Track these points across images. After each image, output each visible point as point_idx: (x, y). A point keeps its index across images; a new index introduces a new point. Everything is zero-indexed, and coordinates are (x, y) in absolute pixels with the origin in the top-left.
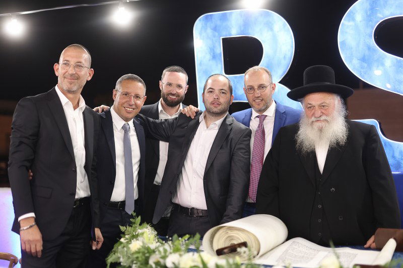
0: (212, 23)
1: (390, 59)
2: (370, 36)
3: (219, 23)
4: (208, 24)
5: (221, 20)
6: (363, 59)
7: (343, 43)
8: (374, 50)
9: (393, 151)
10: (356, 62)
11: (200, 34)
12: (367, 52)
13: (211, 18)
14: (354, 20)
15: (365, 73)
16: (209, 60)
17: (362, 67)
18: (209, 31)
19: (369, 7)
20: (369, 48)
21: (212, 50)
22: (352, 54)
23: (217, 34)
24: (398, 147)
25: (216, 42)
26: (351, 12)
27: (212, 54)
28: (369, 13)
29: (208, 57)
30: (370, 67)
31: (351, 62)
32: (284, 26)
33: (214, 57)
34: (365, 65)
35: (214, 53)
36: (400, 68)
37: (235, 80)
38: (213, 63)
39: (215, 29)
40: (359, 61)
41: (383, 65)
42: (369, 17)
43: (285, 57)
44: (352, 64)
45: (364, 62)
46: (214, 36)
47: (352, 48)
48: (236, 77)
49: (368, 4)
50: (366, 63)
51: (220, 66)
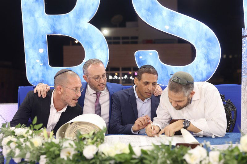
1: (166, 11)
6: (149, 10)
9: (167, 72)
10: (143, 11)
12: (151, 5)
15: (150, 19)
16: (33, 2)
17: (148, 15)
20: (152, 3)
22: (141, 6)
24: (170, 69)
30: (153, 14)
31: (140, 11)
34: (150, 14)
36: (172, 18)
37: (54, 19)
38: (36, 5)
40: (145, 11)
41: (161, 14)
43: (93, 5)
45: (149, 12)
48: (55, 17)
50: (150, 12)
51: (43, 7)
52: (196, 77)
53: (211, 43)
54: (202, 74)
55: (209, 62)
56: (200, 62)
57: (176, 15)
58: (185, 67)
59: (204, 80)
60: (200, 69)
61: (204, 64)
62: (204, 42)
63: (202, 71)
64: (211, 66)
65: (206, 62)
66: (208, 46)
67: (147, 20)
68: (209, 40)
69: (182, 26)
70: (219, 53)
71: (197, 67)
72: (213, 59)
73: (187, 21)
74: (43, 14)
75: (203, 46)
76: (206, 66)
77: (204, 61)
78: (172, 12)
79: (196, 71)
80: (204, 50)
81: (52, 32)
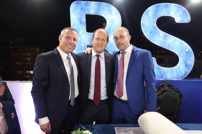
0: (80, 6)
1: (162, 33)
2: (155, 23)
3: (84, 6)
4: (78, 6)
5: (85, 5)
6: (151, 32)
7: (143, 24)
8: (156, 28)
10: (148, 33)
11: (74, 10)
12: (153, 29)
13: (80, 4)
14: (148, 14)
16: (78, 24)
17: (151, 36)
18: (79, 10)
19: (155, 10)
20: (154, 28)
21: (80, 19)
22: (147, 29)
23: (83, 12)
24: (163, 69)
25: (82, 15)
26: (147, 11)
27: (80, 21)
28: (155, 13)
29: (78, 22)
30: (154, 35)
32: (117, 13)
33: (81, 23)
34: (152, 35)
35: (81, 21)
36: (166, 38)
38: (80, 26)
39: (82, 9)
41: (159, 35)
42: (155, 15)
44: (147, 34)
46: (81, 13)
47: (147, 27)
49: (155, 9)
50: (152, 34)
51: (84, 28)
52: (178, 74)
53: (188, 54)
54: (182, 73)
55: (187, 66)
56: (181, 65)
57: (168, 36)
58: (172, 69)
59: (182, 76)
60: (181, 70)
61: (184, 67)
62: (184, 53)
63: (182, 71)
64: (187, 68)
65: (185, 66)
66: (187, 56)
67: (150, 39)
68: (187, 52)
69: (172, 43)
70: (193, 60)
71: (179, 69)
72: (189, 65)
73: (175, 40)
74: (85, 32)
75: (183, 56)
76: (185, 68)
77: (183, 65)
78: (166, 34)
79: (178, 71)
80: (184, 58)
81: (90, 44)
